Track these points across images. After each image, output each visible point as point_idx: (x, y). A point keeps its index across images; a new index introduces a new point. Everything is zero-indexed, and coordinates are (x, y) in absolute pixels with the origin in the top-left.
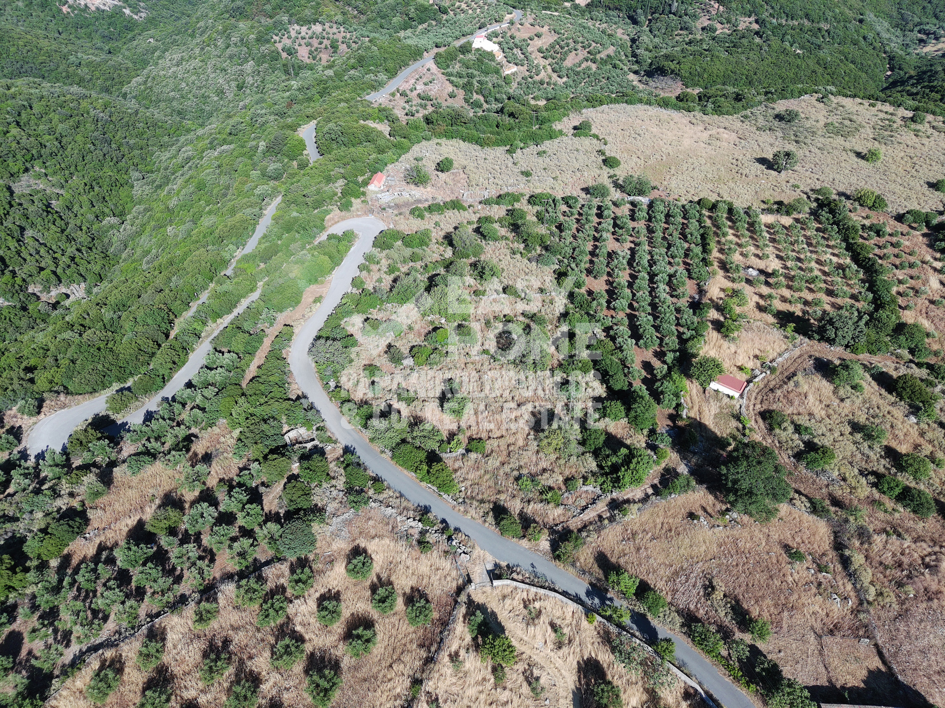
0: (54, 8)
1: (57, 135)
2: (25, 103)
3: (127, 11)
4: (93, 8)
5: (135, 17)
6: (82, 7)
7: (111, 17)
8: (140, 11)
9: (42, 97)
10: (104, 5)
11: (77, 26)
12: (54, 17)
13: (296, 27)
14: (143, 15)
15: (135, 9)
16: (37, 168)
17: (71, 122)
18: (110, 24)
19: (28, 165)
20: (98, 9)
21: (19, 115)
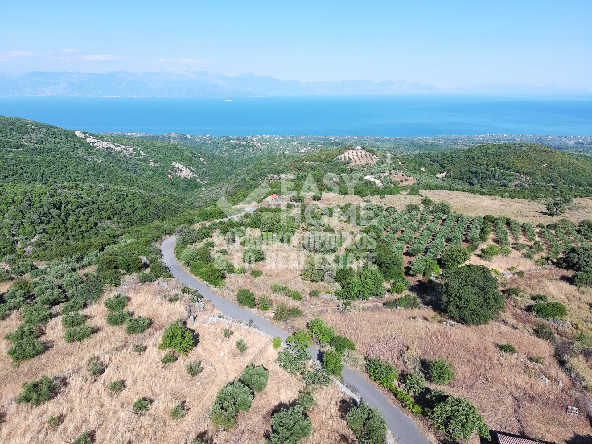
0: (165, 176)
1: (134, 209)
2: (125, 194)
3: (198, 180)
4: (183, 177)
5: (202, 182)
6: (178, 176)
7: (190, 181)
8: (204, 180)
9: (135, 193)
10: (189, 176)
11: (173, 184)
12: (163, 179)
13: (272, 175)
14: (205, 182)
15: (202, 179)
16: (115, 219)
17: (144, 205)
18: (188, 184)
19: (112, 216)
20: (185, 177)
21: (120, 198)
